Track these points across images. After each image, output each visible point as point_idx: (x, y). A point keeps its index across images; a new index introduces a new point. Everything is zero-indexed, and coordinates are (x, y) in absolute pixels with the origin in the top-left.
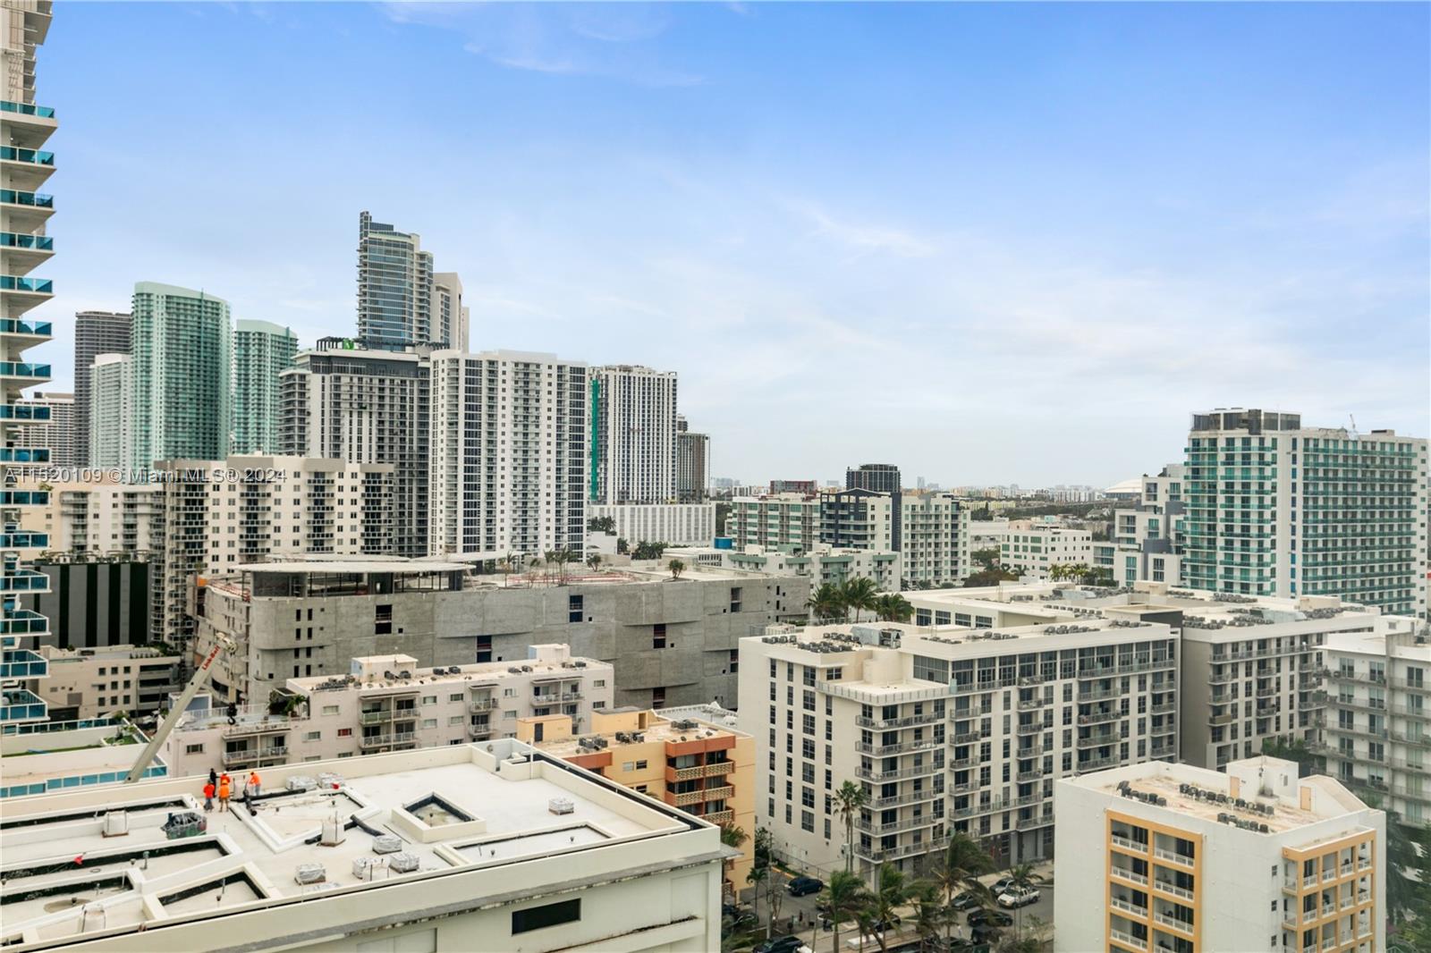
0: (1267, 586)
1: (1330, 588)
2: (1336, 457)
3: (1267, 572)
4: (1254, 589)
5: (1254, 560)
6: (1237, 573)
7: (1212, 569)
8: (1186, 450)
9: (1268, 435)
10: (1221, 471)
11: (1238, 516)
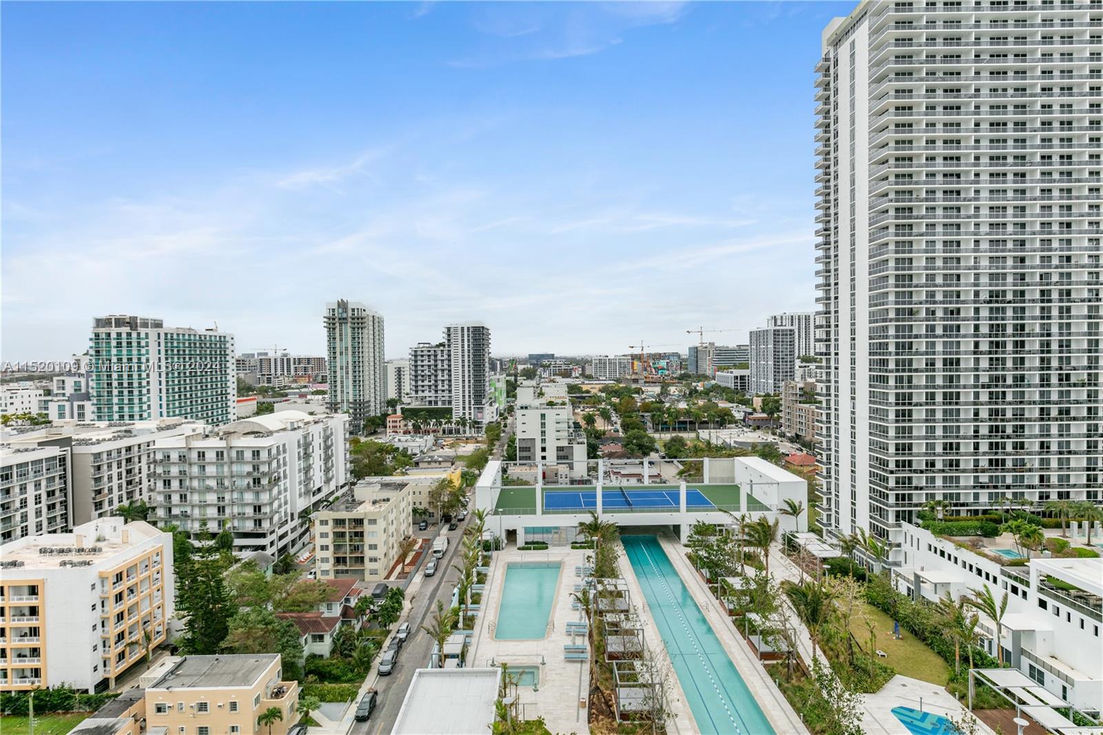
0: (145, 415)
1: (183, 412)
2: (184, 343)
3: (145, 407)
4: (137, 417)
5: (136, 401)
6: (126, 409)
7: (110, 408)
8: (91, 339)
9: (143, 331)
10: (114, 351)
11: (125, 377)
